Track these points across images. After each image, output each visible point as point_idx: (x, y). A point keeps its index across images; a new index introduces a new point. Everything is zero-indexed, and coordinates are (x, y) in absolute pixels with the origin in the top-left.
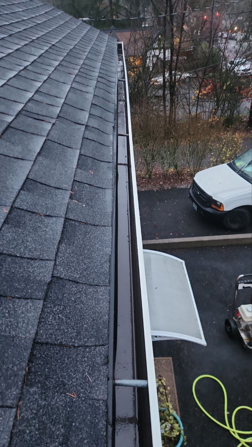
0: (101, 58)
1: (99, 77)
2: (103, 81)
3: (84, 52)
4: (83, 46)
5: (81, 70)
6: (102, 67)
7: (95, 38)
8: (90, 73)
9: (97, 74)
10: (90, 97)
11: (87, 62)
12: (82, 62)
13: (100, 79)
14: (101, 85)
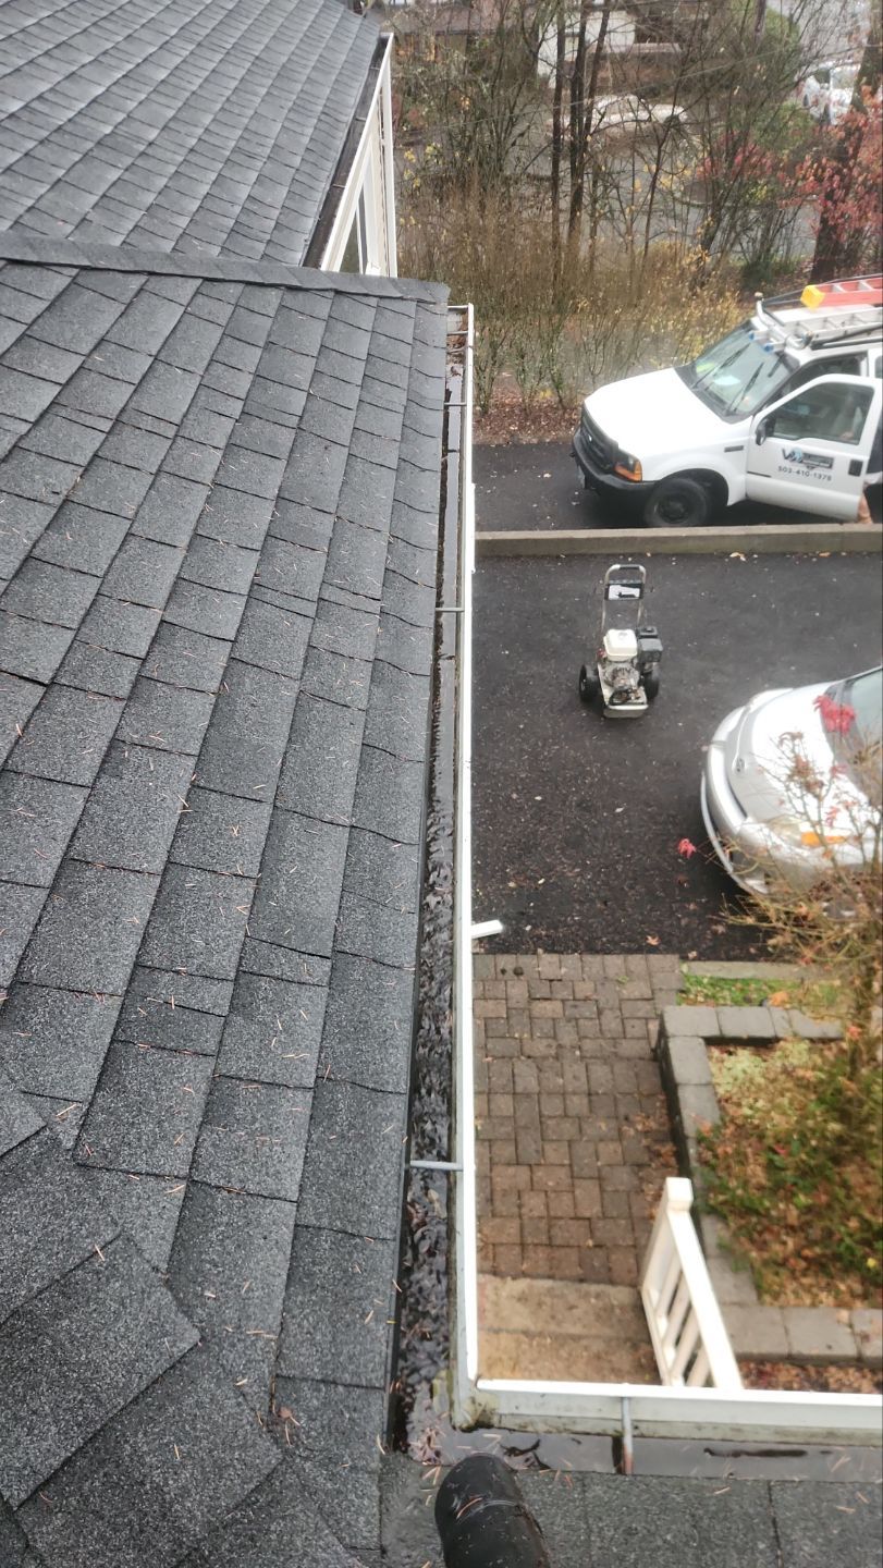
0: (334, 78)
1: (323, 113)
2: (328, 119)
3: (305, 66)
4: (304, 55)
5: (298, 102)
6: (332, 97)
7: (330, 32)
8: (309, 106)
9: (320, 108)
10: (306, 140)
11: (307, 87)
12: (299, 87)
13: (323, 117)
14: (322, 126)
